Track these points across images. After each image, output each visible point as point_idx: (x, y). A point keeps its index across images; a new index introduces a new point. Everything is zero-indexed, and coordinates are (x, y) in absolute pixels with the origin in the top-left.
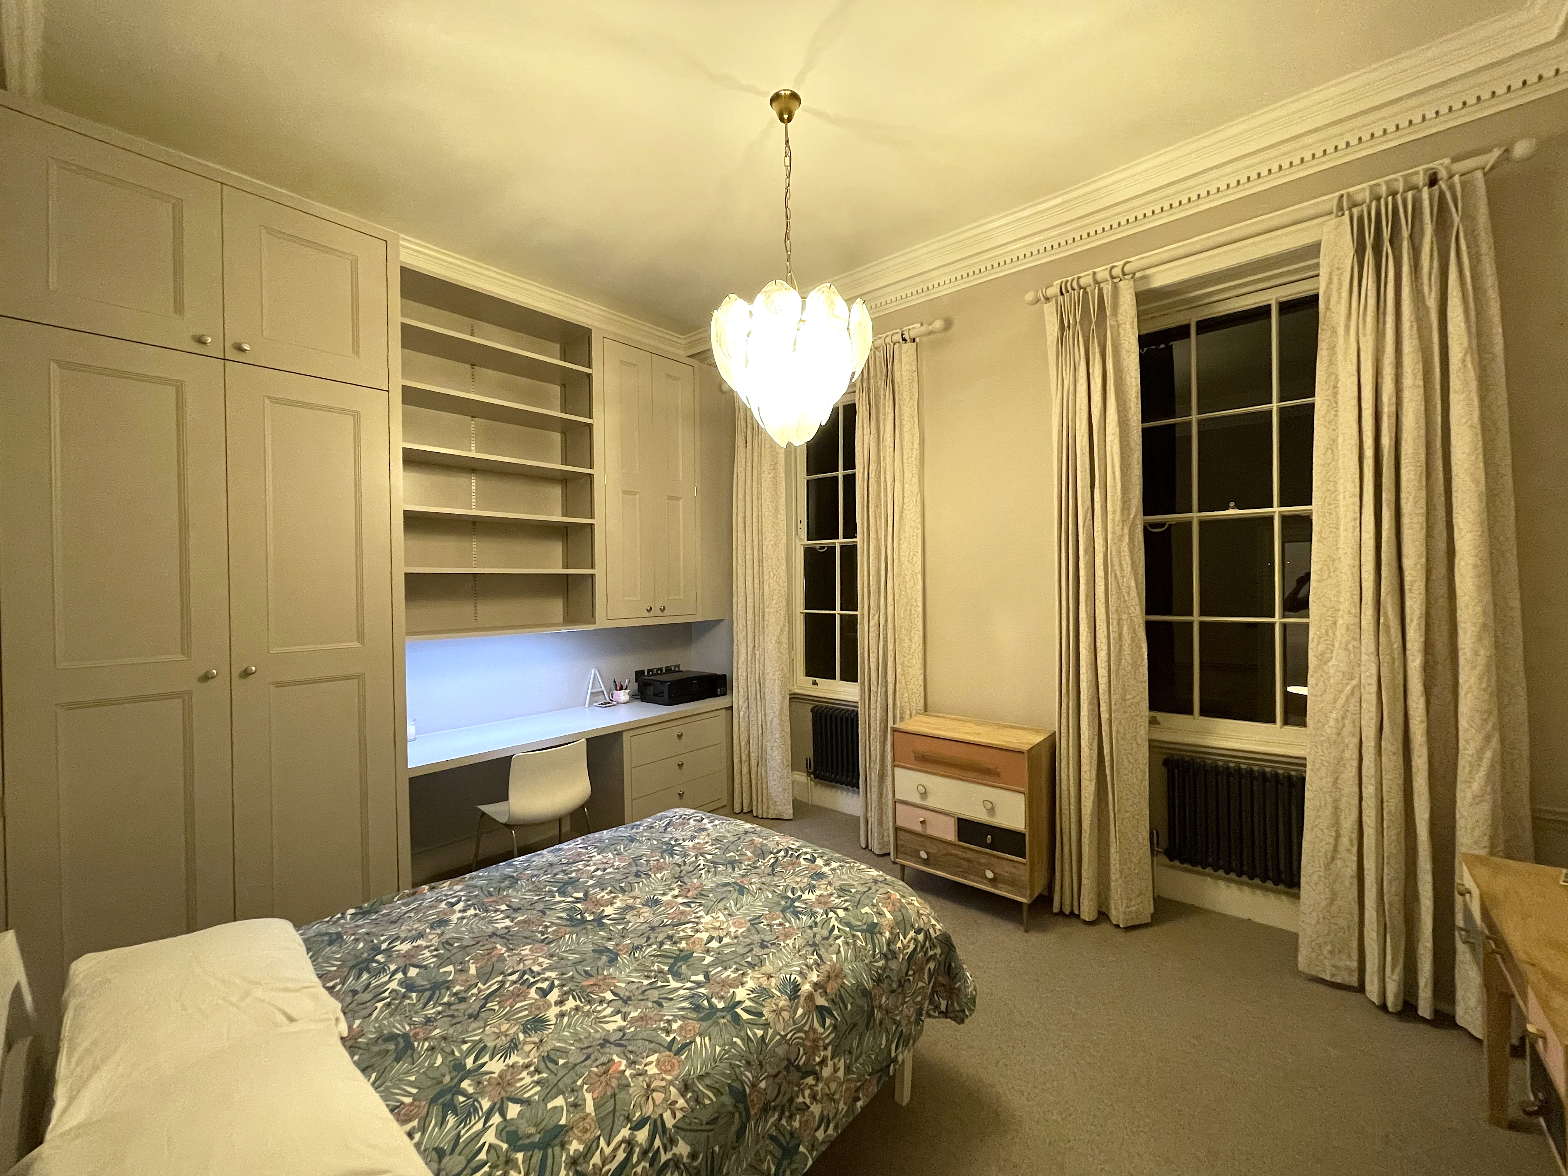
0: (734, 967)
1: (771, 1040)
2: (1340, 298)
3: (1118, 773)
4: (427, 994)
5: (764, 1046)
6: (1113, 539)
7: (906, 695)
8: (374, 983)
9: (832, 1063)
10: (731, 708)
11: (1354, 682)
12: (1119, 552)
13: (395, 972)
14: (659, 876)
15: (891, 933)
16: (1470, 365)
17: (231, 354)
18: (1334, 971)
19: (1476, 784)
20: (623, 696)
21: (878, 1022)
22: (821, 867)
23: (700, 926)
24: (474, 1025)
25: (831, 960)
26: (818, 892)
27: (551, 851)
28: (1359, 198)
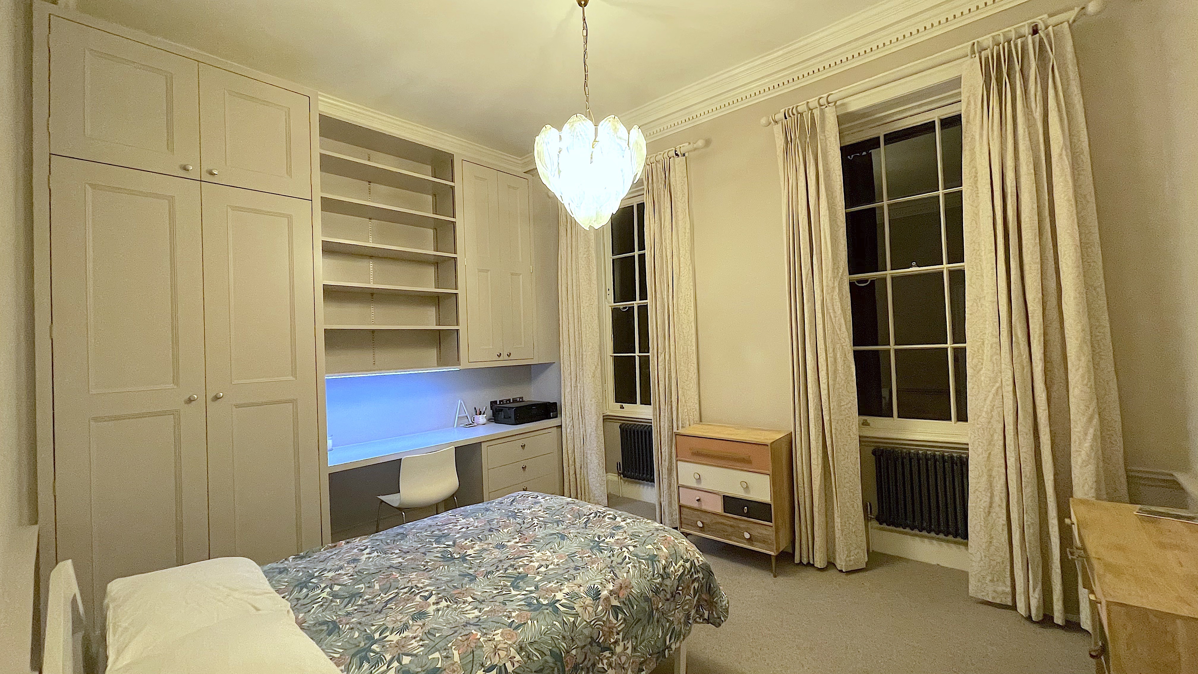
0: (556, 581)
1: (580, 624)
2: (976, 113)
3: (837, 460)
4: (347, 600)
5: (575, 627)
6: (827, 291)
7: (686, 410)
8: (311, 594)
9: (623, 643)
10: (561, 426)
11: (998, 385)
12: (832, 299)
13: (325, 588)
14: (505, 531)
15: (666, 562)
16: (1065, 158)
17: (206, 177)
18: (995, 594)
19: (1083, 452)
20: (482, 419)
21: (655, 619)
22: (620, 522)
23: (533, 559)
24: (378, 617)
25: (623, 576)
26: (616, 537)
27: (431, 519)
28: (985, 44)
